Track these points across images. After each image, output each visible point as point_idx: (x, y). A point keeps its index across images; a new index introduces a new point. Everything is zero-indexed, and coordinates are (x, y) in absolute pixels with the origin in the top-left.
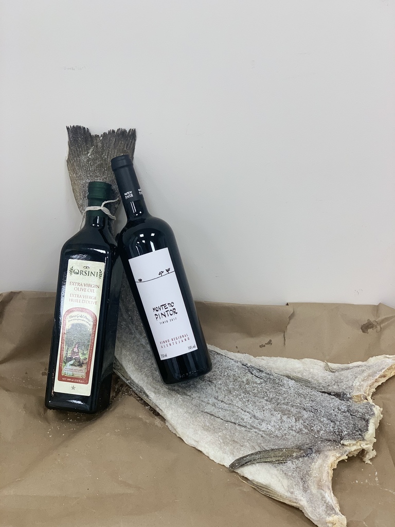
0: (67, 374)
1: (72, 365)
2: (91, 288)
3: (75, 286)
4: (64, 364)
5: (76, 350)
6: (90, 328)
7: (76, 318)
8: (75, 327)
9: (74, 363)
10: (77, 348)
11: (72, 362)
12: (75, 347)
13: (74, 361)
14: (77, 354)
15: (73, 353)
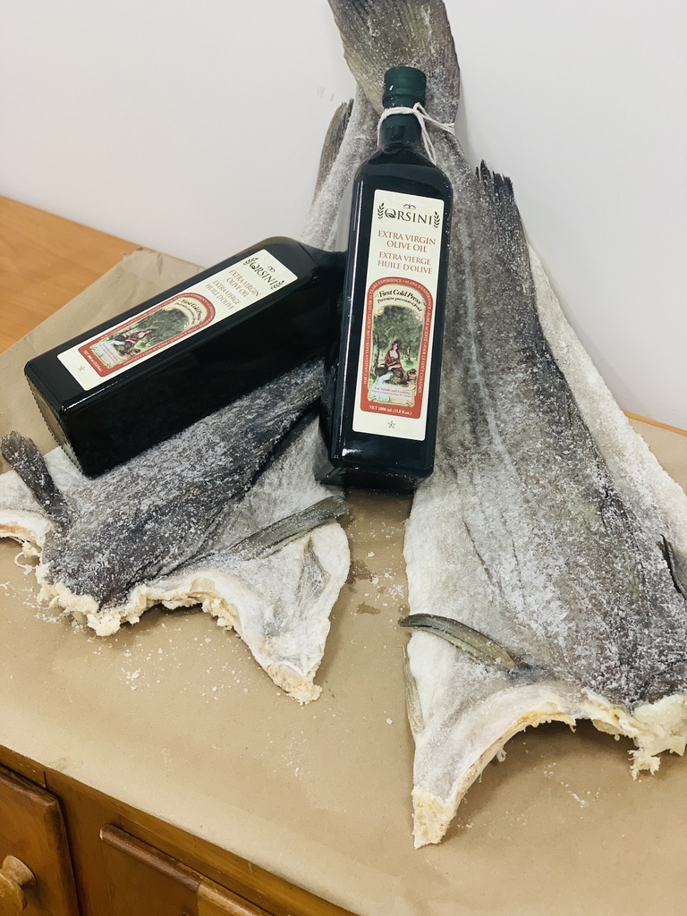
0: (377, 398)
1: (387, 382)
2: (420, 244)
3: (388, 239)
5: (394, 354)
6: (420, 315)
7: (393, 296)
8: (390, 313)
9: (392, 377)
10: (397, 350)
11: (388, 376)
12: (392, 349)
13: (392, 374)
14: (397, 361)
15: (389, 360)
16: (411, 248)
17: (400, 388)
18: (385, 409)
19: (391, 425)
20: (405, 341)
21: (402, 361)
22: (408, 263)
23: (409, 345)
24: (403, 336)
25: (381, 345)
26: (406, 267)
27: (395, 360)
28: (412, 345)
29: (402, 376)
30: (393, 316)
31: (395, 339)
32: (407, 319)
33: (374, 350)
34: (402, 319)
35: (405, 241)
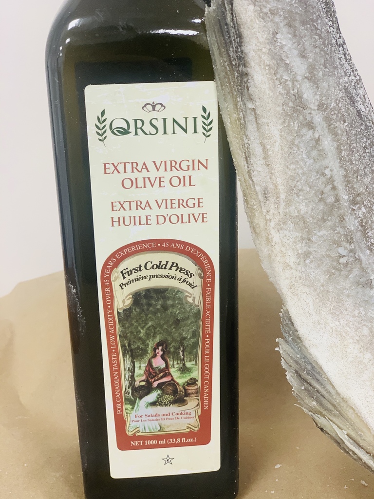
0: (141, 429)
1: (153, 404)
2: (181, 174)
3: (123, 176)
4: (129, 407)
5: (158, 363)
6: (194, 296)
7: (144, 273)
8: (144, 301)
9: (160, 396)
10: (162, 357)
11: (153, 397)
12: (155, 356)
13: (159, 392)
14: (166, 372)
15: (151, 372)
16: (166, 183)
17: (174, 409)
18: (155, 442)
19: (168, 460)
20: (174, 340)
21: (172, 371)
22: (163, 211)
23: (181, 344)
24: (170, 334)
25: (134, 354)
26: (161, 220)
27: (161, 371)
28: (186, 343)
29: (175, 392)
30: (149, 305)
31: (157, 340)
32: (173, 306)
33: (125, 363)
34: (165, 308)
35: (153, 174)
